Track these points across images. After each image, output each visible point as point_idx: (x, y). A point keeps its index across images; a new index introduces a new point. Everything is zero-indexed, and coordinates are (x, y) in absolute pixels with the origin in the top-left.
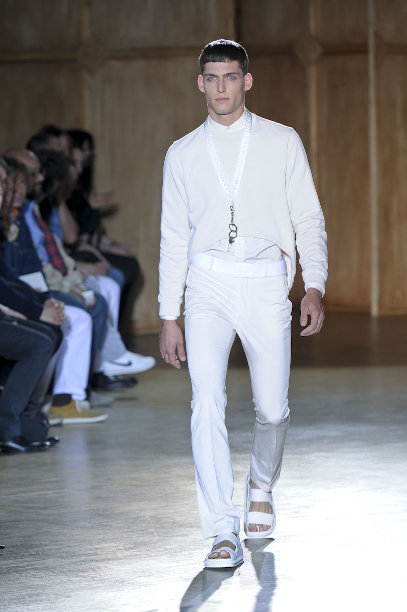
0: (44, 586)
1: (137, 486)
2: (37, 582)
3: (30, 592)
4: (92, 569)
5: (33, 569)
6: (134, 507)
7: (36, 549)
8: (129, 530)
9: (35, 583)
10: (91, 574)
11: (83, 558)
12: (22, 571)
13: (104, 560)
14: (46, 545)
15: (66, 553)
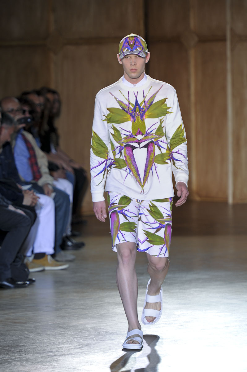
1: (83, 309)
2: (21, 368)
4: (55, 360)
5: (19, 361)
6: (81, 322)
7: (21, 348)
8: (78, 336)
10: (55, 364)
11: (49, 354)
12: (12, 362)
13: (63, 355)
14: (27, 346)
15: (39, 351)
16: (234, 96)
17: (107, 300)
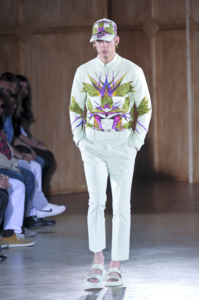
17: (75, 275)
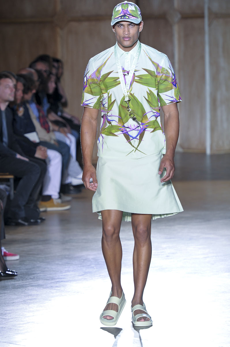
0: (37, 295)
1: (85, 242)
2: (34, 292)
3: (30, 298)
4: (62, 286)
5: (32, 286)
6: (84, 254)
7: (33, 276)
8: (81, 266)
9: (33, 293)
10: (62, 288)
11: (57, 280)
12: (26, 287)
13: (68, 281)
14: (38, 273)
15: (49, 277)
16: (211, 64)
